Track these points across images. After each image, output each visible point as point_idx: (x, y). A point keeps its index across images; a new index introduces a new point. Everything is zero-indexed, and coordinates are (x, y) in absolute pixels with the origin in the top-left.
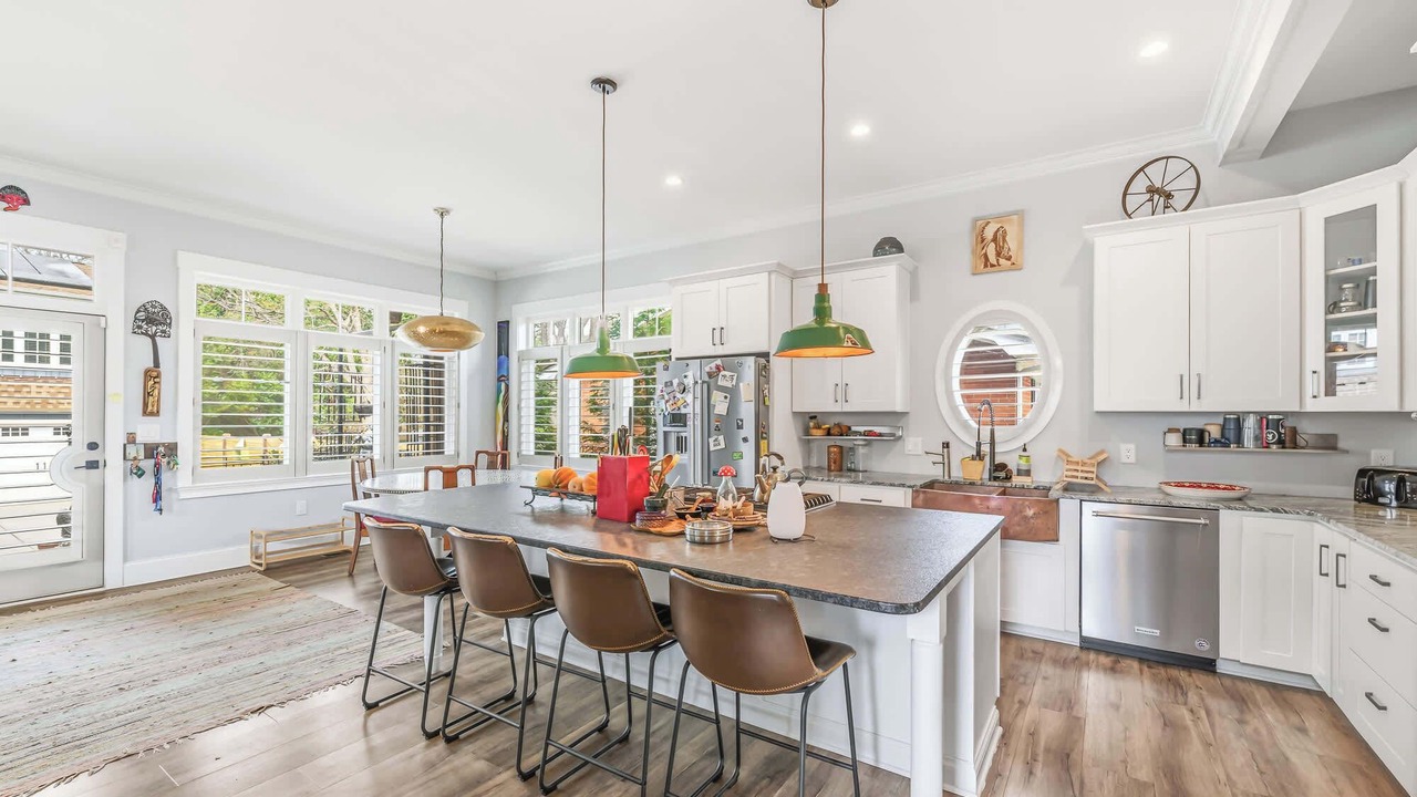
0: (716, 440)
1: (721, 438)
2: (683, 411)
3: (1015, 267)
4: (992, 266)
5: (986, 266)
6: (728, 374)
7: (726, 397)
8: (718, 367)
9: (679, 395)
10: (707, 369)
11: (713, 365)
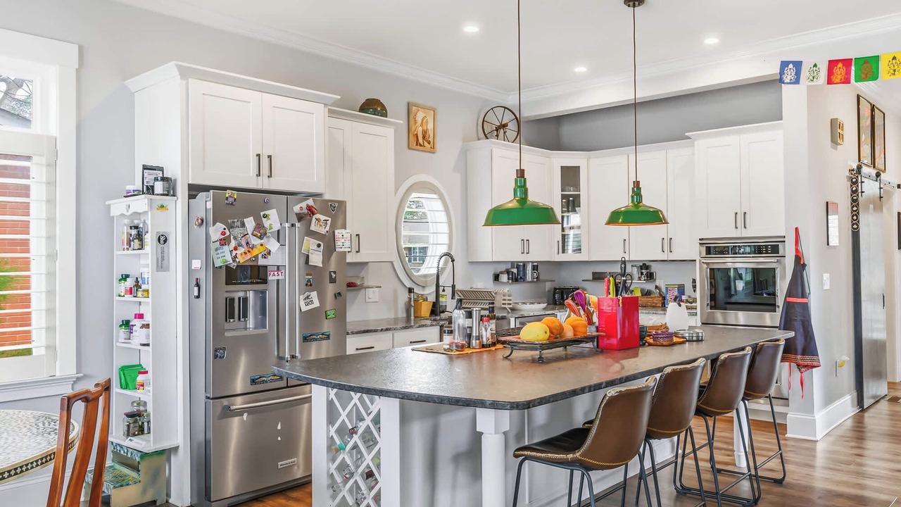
0: (308, 297)
1: (314, 295)
2: (261, 262)
3: (433, 150)
4: (421, 145)
5: (417, 145)
6: (323, 218)
7: (319, 246)
8: (309, 208)
9: (255, 241)
10: (297, 209)
11: (304, 205)
